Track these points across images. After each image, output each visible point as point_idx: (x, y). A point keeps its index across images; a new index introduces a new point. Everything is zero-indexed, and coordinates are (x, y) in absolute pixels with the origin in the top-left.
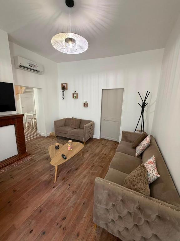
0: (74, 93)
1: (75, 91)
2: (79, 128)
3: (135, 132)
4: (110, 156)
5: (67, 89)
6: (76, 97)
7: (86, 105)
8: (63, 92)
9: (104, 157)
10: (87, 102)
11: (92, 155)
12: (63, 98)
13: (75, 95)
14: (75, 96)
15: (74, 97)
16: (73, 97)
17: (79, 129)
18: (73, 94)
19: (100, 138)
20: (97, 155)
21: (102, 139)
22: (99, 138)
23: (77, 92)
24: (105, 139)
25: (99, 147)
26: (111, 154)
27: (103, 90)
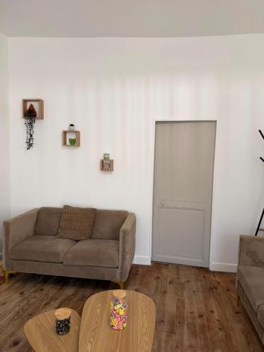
0: (66, 129)
1: (72, 125)
2: (91, 238)
3: (256, 235)
4: (216, 316)
5: (42, 118)
6: (74, 143)
7: (106, 165)
8: (31, 125)
9: (203, 326)
10: (111, 158)
11: (165, 327)
12: (30, 145)
13: (70, 136)
14: (71, 139)
15: (68, 143)
16: (65, 143)
17: (90, 242)
18: (65, 133)
19: (152, 261)
20: (181, 324)
21: (157, 265)
22: (149, 263)
23: (76, 128)
24: (167, 265)
25: (165, 292)
26: (214, 309)
27: (156, 122)
